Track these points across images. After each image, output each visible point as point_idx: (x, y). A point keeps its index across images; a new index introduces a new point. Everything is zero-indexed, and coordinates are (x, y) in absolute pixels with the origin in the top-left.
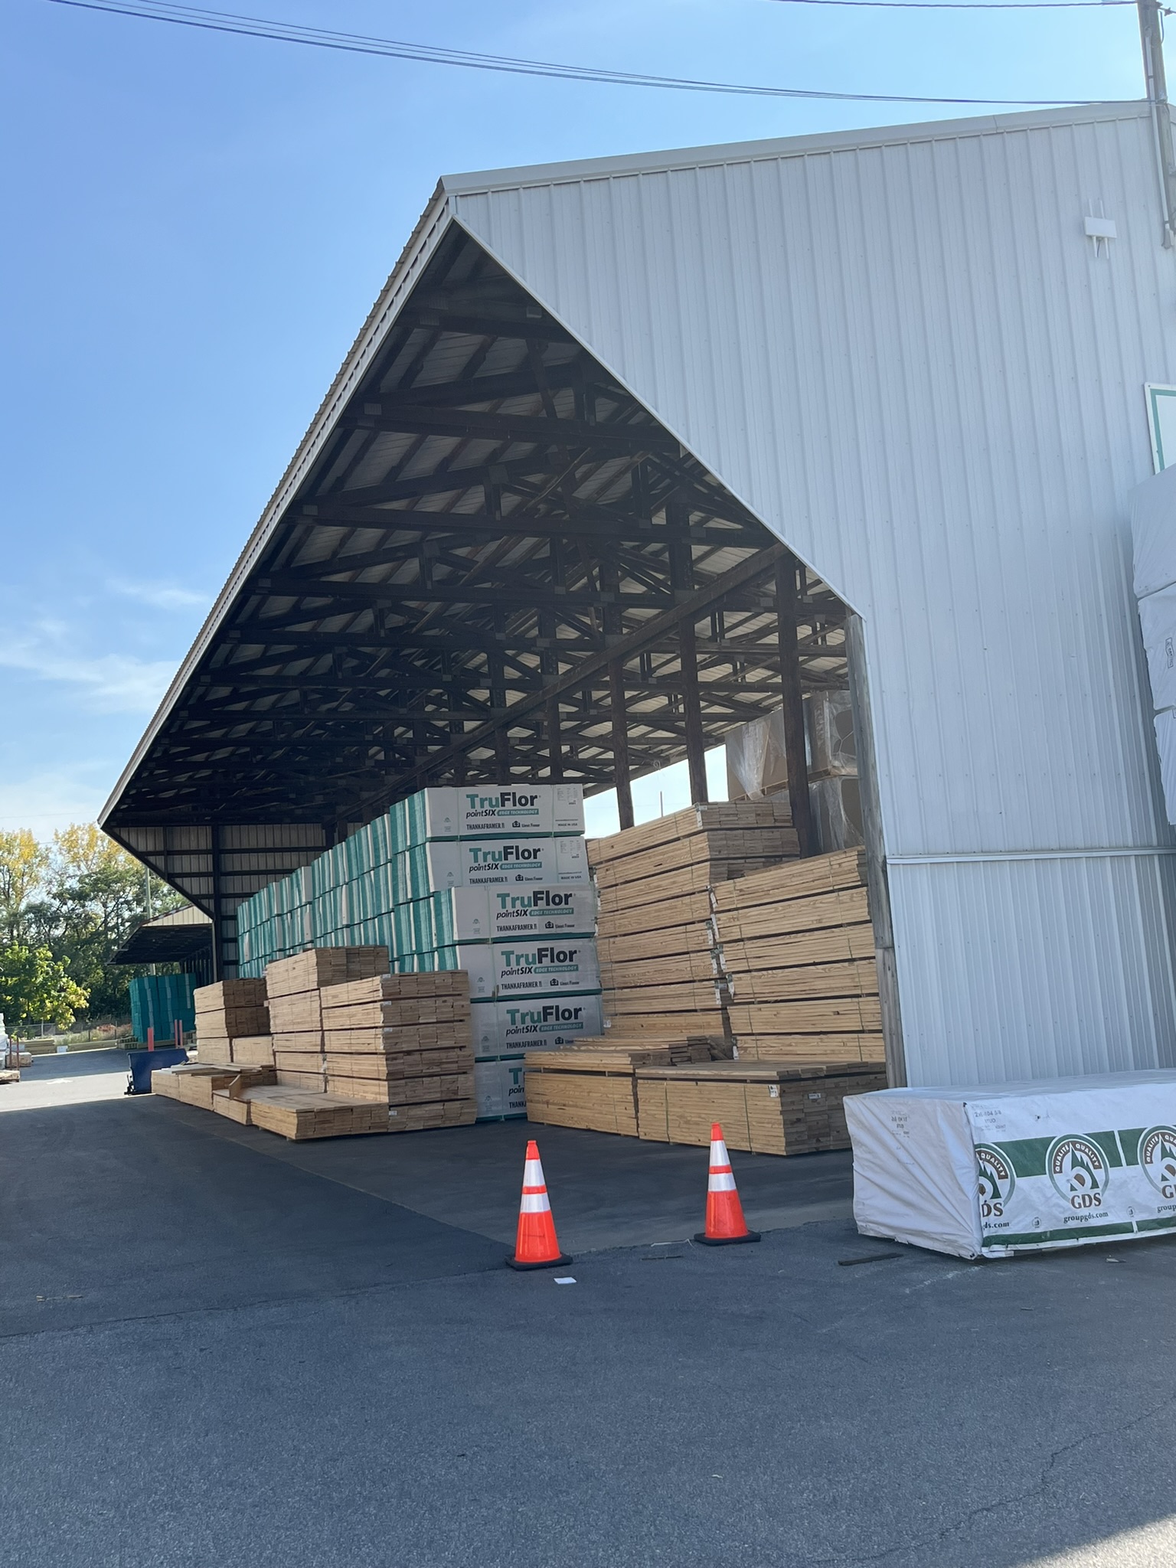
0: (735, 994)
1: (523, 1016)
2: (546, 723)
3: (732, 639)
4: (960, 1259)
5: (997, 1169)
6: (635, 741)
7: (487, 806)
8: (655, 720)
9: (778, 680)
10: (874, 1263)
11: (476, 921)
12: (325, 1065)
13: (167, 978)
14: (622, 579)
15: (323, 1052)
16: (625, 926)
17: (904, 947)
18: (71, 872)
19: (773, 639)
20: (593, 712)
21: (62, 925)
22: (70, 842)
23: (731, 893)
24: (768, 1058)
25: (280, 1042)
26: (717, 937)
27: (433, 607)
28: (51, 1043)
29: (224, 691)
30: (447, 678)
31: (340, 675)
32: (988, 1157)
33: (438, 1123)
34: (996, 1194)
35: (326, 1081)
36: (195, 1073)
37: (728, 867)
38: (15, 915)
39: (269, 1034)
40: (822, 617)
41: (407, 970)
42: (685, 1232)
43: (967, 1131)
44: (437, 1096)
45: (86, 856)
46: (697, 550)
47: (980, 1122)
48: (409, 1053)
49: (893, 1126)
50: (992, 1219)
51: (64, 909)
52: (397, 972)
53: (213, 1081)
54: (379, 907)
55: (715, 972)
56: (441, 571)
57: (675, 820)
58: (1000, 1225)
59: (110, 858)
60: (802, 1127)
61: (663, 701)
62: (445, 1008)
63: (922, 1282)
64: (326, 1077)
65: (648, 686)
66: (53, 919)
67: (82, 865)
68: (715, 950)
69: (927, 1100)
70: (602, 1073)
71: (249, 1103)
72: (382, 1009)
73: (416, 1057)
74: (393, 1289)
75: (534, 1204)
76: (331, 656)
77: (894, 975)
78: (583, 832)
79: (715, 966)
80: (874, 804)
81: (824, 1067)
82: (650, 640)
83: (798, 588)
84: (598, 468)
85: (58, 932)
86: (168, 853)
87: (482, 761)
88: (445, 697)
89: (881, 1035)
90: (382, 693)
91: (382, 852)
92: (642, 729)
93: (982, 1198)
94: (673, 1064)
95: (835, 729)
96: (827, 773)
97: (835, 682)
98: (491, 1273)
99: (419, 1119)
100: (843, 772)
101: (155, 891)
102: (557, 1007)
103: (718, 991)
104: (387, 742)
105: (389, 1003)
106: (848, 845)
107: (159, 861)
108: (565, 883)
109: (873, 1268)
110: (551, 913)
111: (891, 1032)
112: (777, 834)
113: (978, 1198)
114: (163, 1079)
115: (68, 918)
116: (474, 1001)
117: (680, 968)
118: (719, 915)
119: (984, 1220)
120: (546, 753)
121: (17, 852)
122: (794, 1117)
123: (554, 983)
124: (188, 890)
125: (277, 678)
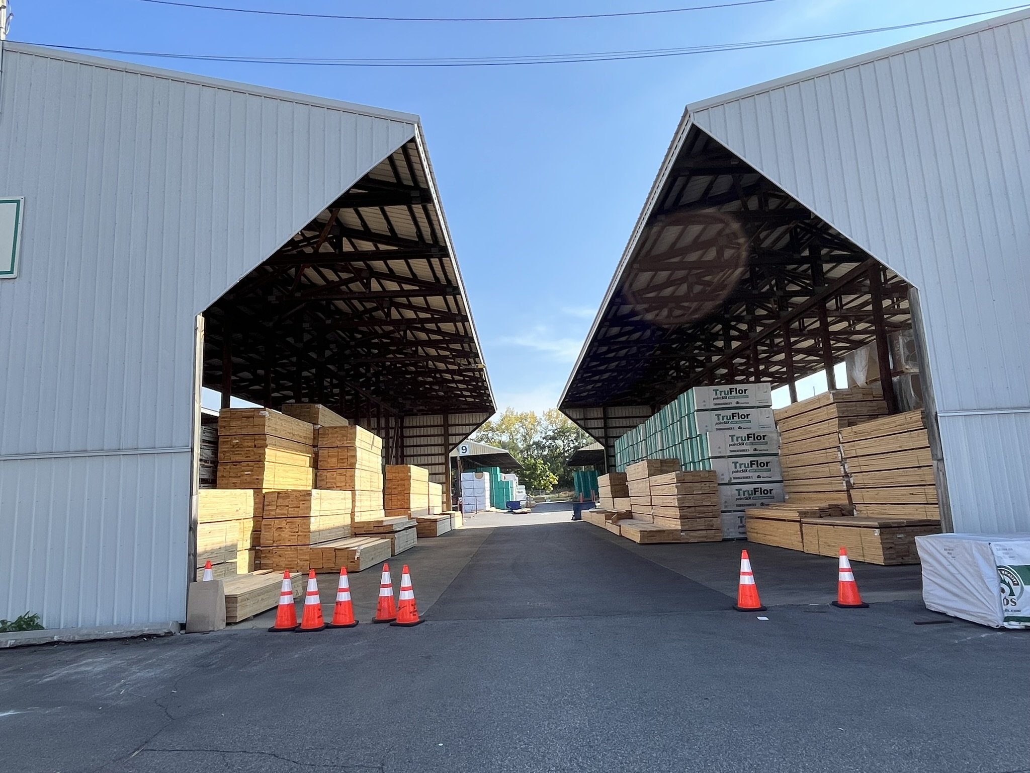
0: (854, 484)
1: (744, 492)
2: (751, 356)
3: (847, 309)
4: (989, 627)
5: (1012, 580)
6: (797, 362)
7: (723, 395)
8: (808, 351)
9: (873, 328)
10: (935, 625)
11: (719, 448)
12: (653, 511)
13: (588, 472)
14: (788, 284)
15: (651, 505)
16: (794, 450)
17: (949, 460)
18: (549, 428)
19: (870, 308)
20: (775, 349)
21: (547, 450)
22: (549, 416)
23: (850, 433)
24: (873, 516)
25: (633, 500)
26: (843, 455)
27: (694, 305)
28: (543, 498)
29: (604, 349)
30: (703, 337)
31: (654, 339)
32: (1006, 573)
33: (705, 540)
34: (1012, 594)
35: (653, 518)
36: (598, 512)
37: (847, 420)
38: (529, 446)
39: (629, 497)
40: (897, 295)
41: (688, 469)
42: (828, 600)
43: (992, 558)
44: (703, 527)
45: (555, 421)
46: (826, 267)
47: (999, 553)
48: (689, 507)
49: (945, 553)
50: (1010, 606)
51: (547, 443)
52: (683, 470)
53: (606, 516)
54: (675, 442)
55: (843, 472)
56: (698, 288)
57: (818, 399)
58: (1015, 611)
59: (565, 422)
60: (892, 551)
61: (812, 342)
62: (706, 487)
63: (965, 637)
64: (653, 516)
65: (804, 335)
66: (543, 448)
67: (554, 425)
68: (843, 462)
69: (967, 541)
70: (784, 520)
71: (620, 526)
72: (676, 487)
73: (693, 509)
74: (678, 614)
75: (747, 580)
76: (649, 330)
77: (944, 474)
78: (771, 406)
79: (843, 470)
80: (929, 384)
81: (905, 521)
82: (802, 312)
83: (883, 281)
84: (772, 232)
85: (545, 453)
86: (585, 419)
87: (721, 375)
88: (703, 347)
89: (937, 506)
90: (674, 346)
91: (675, 417)
92: (801, 356)
93: (1003, 595)
94: (821, 517)
95: (906, 349)
96: (902, 372)
97: (904, 326)
98: (725, 611)
99: (694, 537)
100: (912, 371)
101: (583, 435)
102: (761, 488)
103: (844, 482)
104: (678, 369)
105: (679, 484)
106: (916, 408)
107: (581, 422)
108: (764, 430)
109: (935, 627)
110: (756, 444)
111: (944, 504)
112: (874, 403)
113: (1001, 595)
114: (586, 514)
115: (549, 447)
116: (719, 484)
117: (825, 470)
118: (844, 444)
119: (1004, 608)
120: (752, 370)
121: (529, 420)
122: (888, 546)
123: (759, 477)
124: (594, 435)
125: (627, 342)
